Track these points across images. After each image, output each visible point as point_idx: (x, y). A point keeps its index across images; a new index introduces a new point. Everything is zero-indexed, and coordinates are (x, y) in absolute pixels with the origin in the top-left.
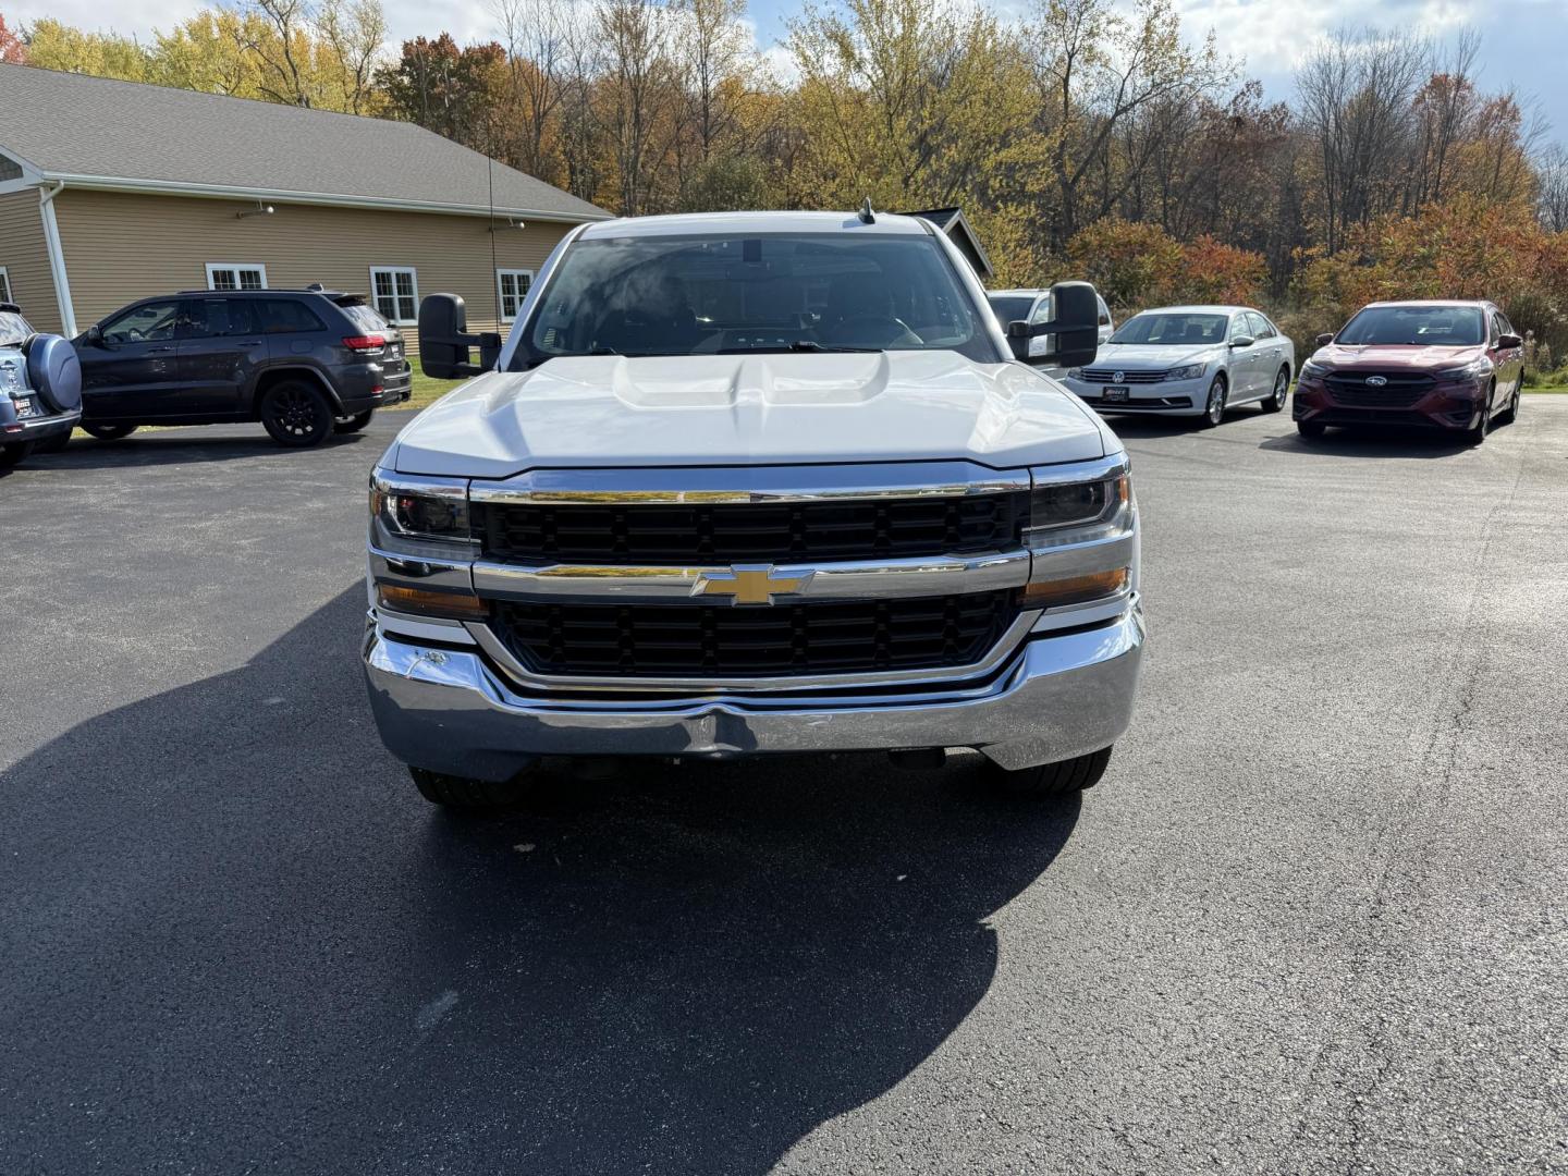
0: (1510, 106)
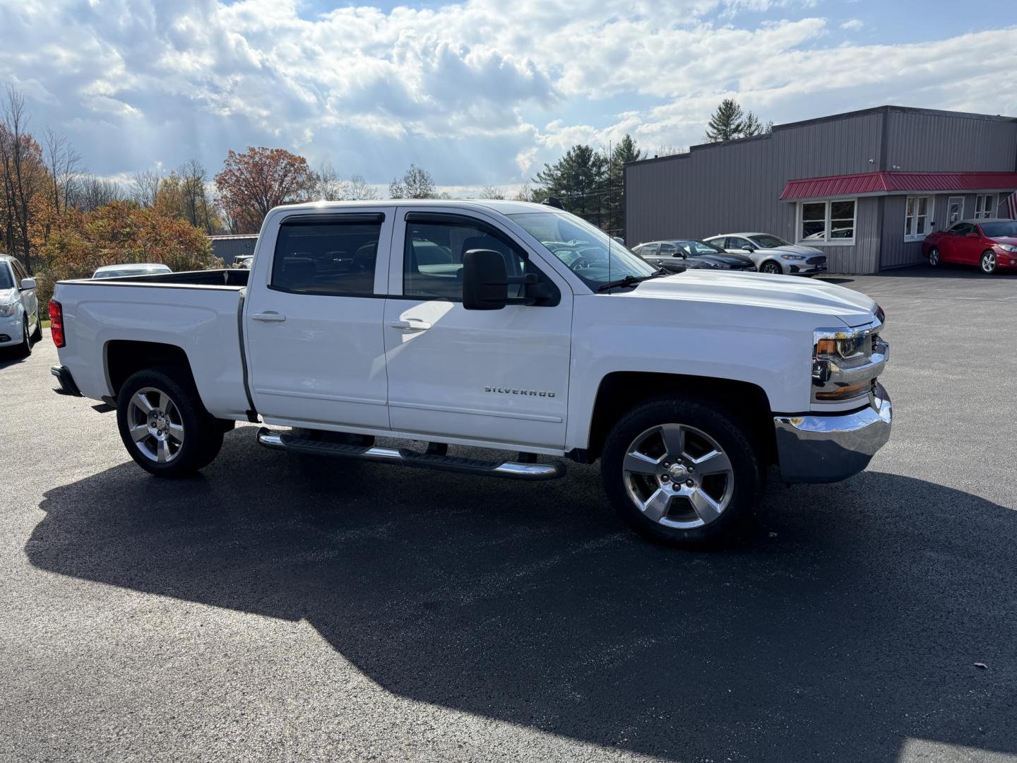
0: (32, 142)
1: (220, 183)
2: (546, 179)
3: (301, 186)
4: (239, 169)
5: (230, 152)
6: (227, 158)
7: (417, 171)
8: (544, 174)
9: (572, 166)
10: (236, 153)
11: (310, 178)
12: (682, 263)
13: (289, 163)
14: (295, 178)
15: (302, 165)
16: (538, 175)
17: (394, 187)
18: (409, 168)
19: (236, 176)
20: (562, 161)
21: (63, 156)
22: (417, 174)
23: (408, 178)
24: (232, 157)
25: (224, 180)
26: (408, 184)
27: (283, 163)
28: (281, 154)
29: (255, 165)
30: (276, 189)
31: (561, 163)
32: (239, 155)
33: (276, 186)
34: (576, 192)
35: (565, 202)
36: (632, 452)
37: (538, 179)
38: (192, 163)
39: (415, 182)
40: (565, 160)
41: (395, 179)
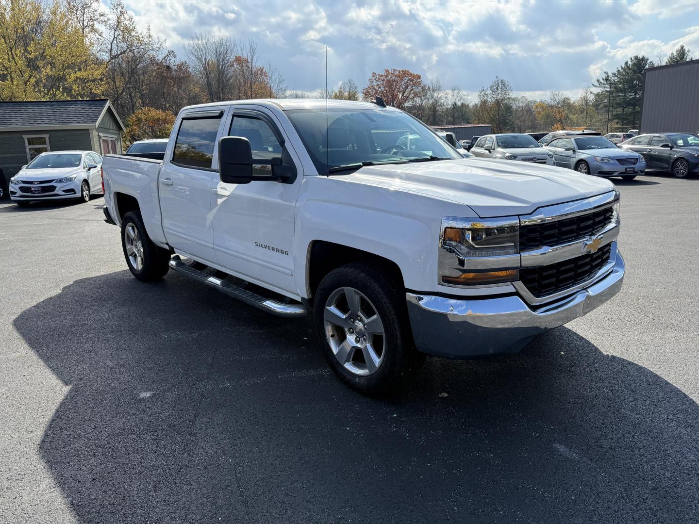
0: (264, 71)
1: (366, 94)
2: (604, 84)
3: (416, 95)
4: (378, 85)
5: (374, 73)
6: (370, 77)
7: (500, 81)
8: (603, 79)
9: (628, 73)
10: (377, 74)
11: (423, 89)
12: (669, 152)
13: (409, 80)
14: (412, 90)
15: (418, 80)
16: (598, 81)
17: (482, 93)
18: (496, 79)
19: (375, 89)
20: (620, 69)
21: (275, 79)
22: (500, 83)
23: (493, 86)
24: (374, 76)
25: (368, 92)
26: (493, 91)
27: (406, 79)
28: (405, 73)
29: (388, 81)
30: (400, 98)
31: (618, 71)
32: (379, 75)
33: (400, 96)
34: (629, 94)
35: (618, 102)
36: (330, 306)
37: (597, 84)
38: (350, 82)
39: (497, 89)
40: (622, 68)
41: (483, 87)
